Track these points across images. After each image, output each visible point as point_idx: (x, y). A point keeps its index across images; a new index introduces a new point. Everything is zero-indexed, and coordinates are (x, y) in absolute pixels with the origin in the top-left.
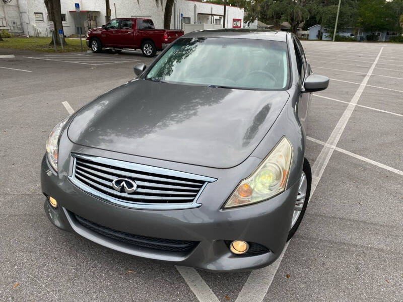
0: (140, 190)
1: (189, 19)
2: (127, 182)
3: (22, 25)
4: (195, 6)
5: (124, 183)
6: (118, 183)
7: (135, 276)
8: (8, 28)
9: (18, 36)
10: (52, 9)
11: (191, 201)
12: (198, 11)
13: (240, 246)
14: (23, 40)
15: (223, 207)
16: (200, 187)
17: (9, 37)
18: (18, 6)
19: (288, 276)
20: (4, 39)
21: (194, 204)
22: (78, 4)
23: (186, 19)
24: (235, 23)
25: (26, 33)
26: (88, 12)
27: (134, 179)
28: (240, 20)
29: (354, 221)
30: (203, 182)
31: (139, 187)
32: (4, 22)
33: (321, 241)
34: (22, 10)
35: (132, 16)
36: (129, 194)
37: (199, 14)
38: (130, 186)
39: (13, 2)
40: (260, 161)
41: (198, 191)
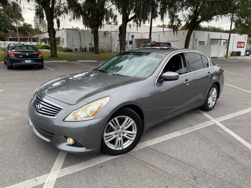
0: (43, 109)
1: (204, 42)
3: (111, 47)
4: (209, 34)
5: (39, 105)
8: (105, 48)
9: (108, 52)
10: (121, 38)
11: (54, 116)
12: (211, 37)
14: (110, 54)
15: (64, 120)
17: (104, 52)
18: (111, 37)
20: (100, 53)
22: (133, 36)
23: (202, 43)
24: (239, 44)
25: (112, 50)
26: (144, 39)
27: (42, 104)
28: (244, 43)
30: (61, 109)
32: (103, 45)
34: (112, 39)
35: (168, 41)
37: (211, 39)
39: (109, 35)
40: (86, 103)
41: (58, 112)
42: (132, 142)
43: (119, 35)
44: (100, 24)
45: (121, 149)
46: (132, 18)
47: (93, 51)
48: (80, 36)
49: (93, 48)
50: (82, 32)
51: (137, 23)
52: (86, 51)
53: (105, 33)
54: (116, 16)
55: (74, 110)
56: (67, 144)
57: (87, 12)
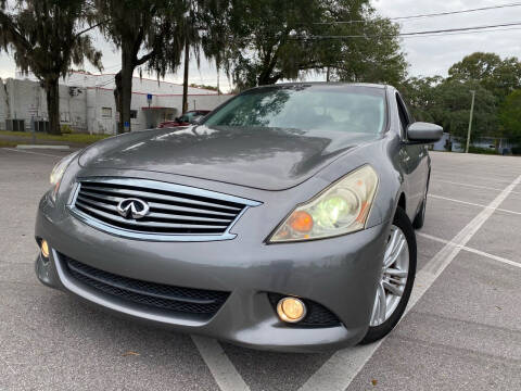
0: (153, 215)
2: (137, 204)
3: (87, 121)
5: (132, 204)
6: (125, 204)
7: (137, 359)
8: (71, 123)
11: (223, 231)
13: (292, 309)
14: (85, 136)
15: (267, 241)
16: (238, 212)
17: (69, 132)
19: (374, 383)
20: (64, 135)
21: (226, 235)
22: (151, 96)
25: (89, 130)
27: (147, 200)
29: (488, 326)
30: (243, 206)
31: (152, 210)
33: (433, 345)
34: (90, 104)
36: (137, 220)
38: (140, 207)
39: (81, 96)
40: (327, 183)
41: (233, 218)
42: (398, 299)
43: (115, 93)
44: (61, 68)
45: (381, 321)
46: (145, 58)
47: (41, 130)
48: (7, 94)
49: (41, 123)
50: (11, 85)
51: (158, 70)
52: (23, 130)
53: (71, 90)
54: (99, 55)
55: (298, 205)
56: (275, 321)
57: (28, 38)
